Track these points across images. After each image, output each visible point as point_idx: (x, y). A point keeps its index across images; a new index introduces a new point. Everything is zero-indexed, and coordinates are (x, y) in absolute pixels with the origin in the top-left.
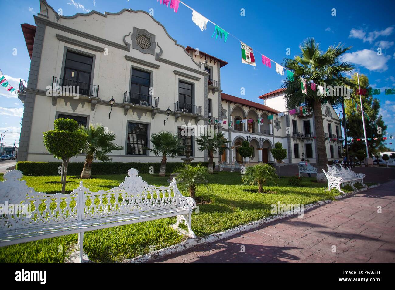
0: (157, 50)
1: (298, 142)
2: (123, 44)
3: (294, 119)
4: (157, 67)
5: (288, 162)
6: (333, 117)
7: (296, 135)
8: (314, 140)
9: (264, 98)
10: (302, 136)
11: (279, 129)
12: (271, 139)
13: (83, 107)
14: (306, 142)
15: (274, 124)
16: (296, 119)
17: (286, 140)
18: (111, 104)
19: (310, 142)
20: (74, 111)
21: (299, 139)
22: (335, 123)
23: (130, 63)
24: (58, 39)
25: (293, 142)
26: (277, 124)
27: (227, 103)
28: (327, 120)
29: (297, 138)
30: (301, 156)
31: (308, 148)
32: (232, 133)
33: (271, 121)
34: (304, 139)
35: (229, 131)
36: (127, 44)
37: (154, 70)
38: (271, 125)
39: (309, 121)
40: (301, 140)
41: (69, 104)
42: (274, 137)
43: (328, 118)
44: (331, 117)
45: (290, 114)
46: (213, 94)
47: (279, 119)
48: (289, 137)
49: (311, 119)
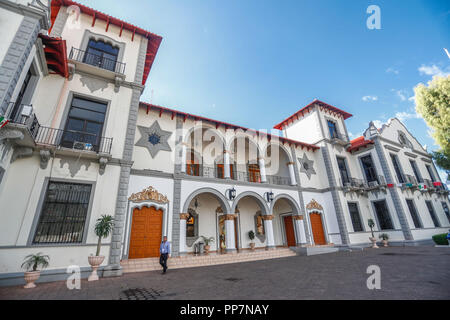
1: (355, 198)
3: (338, 154)
5: (340, 243)
6: (416, 149)
7: (349, 185)
8: (388, 191)
9: (280, 127)
10: (362, 185)
11: (312, 176)
12: (294, 195)
14: (372, 197)
15: (299, 165)
16: (344, 154)
17: (330, 193)
19: (381, 196)
21: (357, 191)
22: (422, 159)
25: (344, 200)
26: (306, 166)
27: (175, 118)
28: (406, 153)
29: (352, 191)
30: (367, 227)
31: (380, 208)
32: (184, 183)
33: (292, 160)
34: (368, 191)
35: (176, 177)
38: (291, 167)
39: (369, 156)
40: (362, 194)
42: (301, 190)
43: (405, 149)
44: (412, 148)
45: (329, 146)
46: (116, 91)
47: (310, 156)
48: (332, 189)
49: (373, 152)
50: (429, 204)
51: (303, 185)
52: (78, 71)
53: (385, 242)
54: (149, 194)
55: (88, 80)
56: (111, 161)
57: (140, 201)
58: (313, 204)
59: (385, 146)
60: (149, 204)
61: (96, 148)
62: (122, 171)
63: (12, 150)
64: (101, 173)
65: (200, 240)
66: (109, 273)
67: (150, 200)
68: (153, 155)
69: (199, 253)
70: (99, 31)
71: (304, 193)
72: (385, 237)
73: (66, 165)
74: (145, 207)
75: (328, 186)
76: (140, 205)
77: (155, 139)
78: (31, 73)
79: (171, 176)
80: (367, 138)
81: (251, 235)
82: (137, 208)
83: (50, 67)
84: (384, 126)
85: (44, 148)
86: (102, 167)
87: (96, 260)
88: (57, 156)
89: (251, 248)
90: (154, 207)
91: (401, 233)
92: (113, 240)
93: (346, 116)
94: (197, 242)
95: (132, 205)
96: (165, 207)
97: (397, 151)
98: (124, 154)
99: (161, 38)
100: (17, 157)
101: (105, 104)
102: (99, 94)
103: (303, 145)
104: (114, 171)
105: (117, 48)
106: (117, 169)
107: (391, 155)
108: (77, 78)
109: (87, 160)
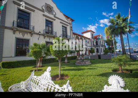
0: (54, 13)
2: (42, 9)
4: (55, 20)
13: (27, 35)
14: (96, 48)
16: (93, 40)
18: (39, 34)
19: (98, 48)
20: (23, 37)
23: (45, 18)
24: (14, 3)
27: (74, 35)
28: (102, 41)
29: (94, 47)
30: (95, 52)
36: (43, 9)
37: (54, 21)
38: (86, 42)
39: (97, 41)
41: (21, 33)
48: (92, 46)
50: (103, 49)
51: (88, 45)
58: (89, 49)
91: (100, 53)
103: (88, 38)
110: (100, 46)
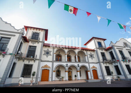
1: (108, 65)
3: (102, 52)
7: (105, 61)
10: (110, 61)
11: (93, 59)
12: (87, 65)
14: (114, 64)
15: (89, 56)
16: (104, 51)
17: (99, 64)
19: (116, 64)
21: (109, 63)
25: (103, 66)
26: (91, 56)
27: (52, 48)
28: (126, 49)
29: (107, 63)
31: (117, 68)
33: (86, 55)
35: (53, 62)
38: (86, 57)
39: (112, 52)
40: (110, 63)
42: (89, 63)
43: (126, 48)
44: (130, 47)
45: (98, 50)
46: (38, 44)
47: (92, 53)
48: (99, 62)
49: (113, 50)
51: (90, 62)
52: (30, 41)
53: (119, 79)
54: (46, 66)
55: (32, 42)
56: (36, 59)
57: (44, 68)
58: (94, 67)
59: (117, 48)
60: (46, 68)
61: (34, 57)
62: (39, 61)
63: (18, 59)
64: (34, 62)
65: (61, 77)
66: (35, 84)
67: (46, 67)
68: (47, 57)
69: (60, 81)
70: (35, 31)
71: (90, 64)
72: (119, 77)
73: (28, 61)
74: (45, 69)
75: (98, 61)
76: (44, 69)
77: (48, 53)
78: (21, 43)
79: (51, 62)
80: (111, 46)
81: (76, 76)
82: (43, 70)
83: (25, 41)
84: (117, 42)
85: (23, 58)
86: (35, 61)
87: (32, 81)
88: (26, 59)
89: (76, 80)
90: (47, 69)
91: (124, 76)
92: (37, 77)
93: (105, 40)
94: (60, 78)
95: (42, 69)
96: (50, 69)
97: (122, 49)
98: (39, 58)
99: (48, 30)
100: (19, 60)
101: (36, 47)
102: (34, 45)
103: (90, 50)
104: (37, 62)
105: (39, 34)
106: (38, 61)
107: (119, 51)
108: (30, 42)
109: (32, 60)
110: (118, 61)
